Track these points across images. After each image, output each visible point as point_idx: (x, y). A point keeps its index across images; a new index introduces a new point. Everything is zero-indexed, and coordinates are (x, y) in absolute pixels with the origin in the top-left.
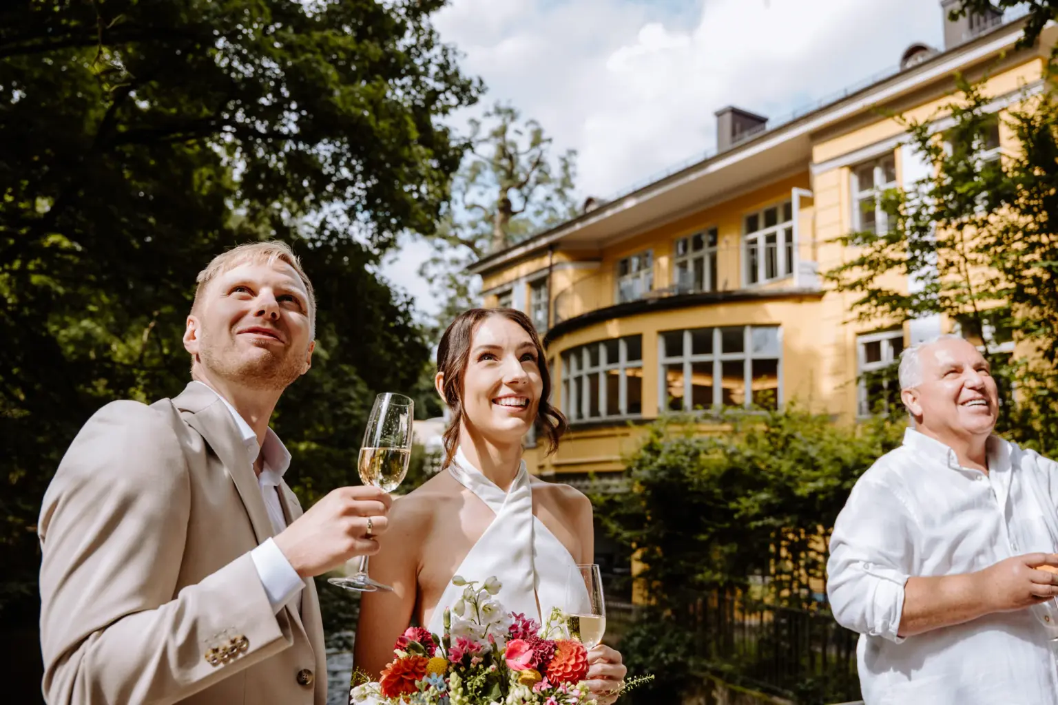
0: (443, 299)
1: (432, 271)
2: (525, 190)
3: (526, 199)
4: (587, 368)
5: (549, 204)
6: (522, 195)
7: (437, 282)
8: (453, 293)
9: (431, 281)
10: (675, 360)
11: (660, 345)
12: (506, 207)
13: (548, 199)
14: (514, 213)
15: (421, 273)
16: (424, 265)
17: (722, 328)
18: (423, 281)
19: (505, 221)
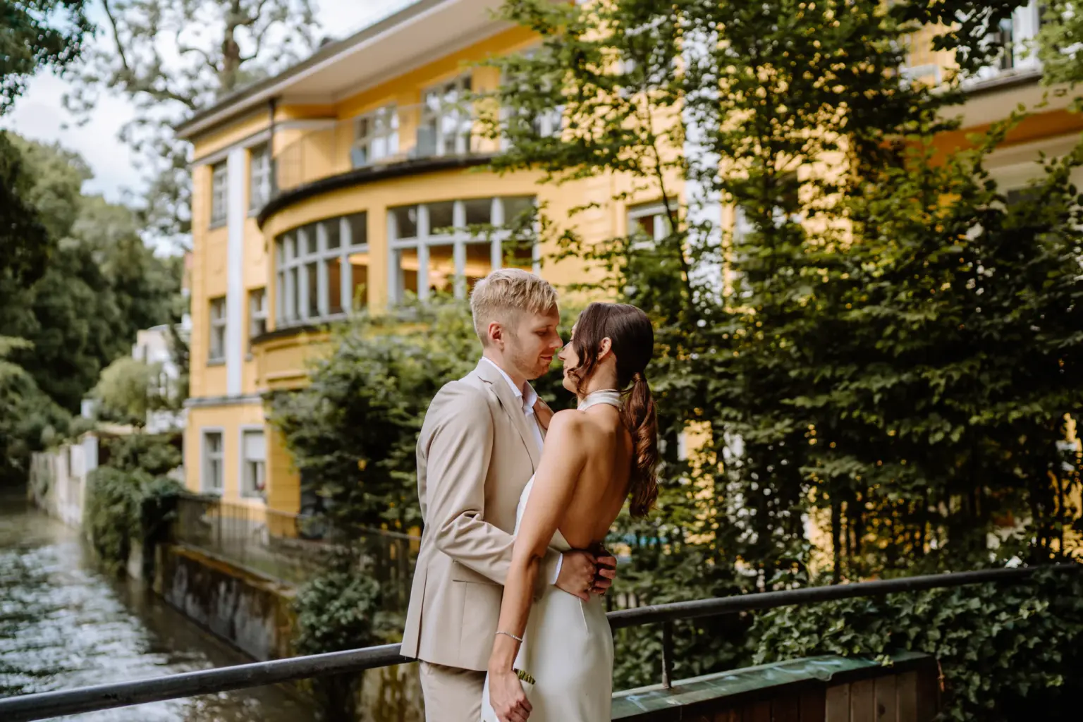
0: (150, 171)
1: (138, 134)
2: (257, 28)
3: (259, 40)
4: (323, 252)
5: (288, 47)
6: (252, 35)
7: (146, 148)
8: (165, 164)
9: (137, 148)
10: (408, 243)
11: (391, 224)
12: (230, 50)
13: (288, 40)
14: (242, 61)
15: (123, 138)
16: (125, 128)
17: (465, 201)
18: (126, 149)
19: (229, 68)
